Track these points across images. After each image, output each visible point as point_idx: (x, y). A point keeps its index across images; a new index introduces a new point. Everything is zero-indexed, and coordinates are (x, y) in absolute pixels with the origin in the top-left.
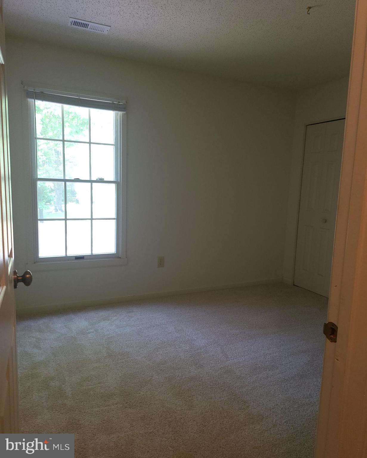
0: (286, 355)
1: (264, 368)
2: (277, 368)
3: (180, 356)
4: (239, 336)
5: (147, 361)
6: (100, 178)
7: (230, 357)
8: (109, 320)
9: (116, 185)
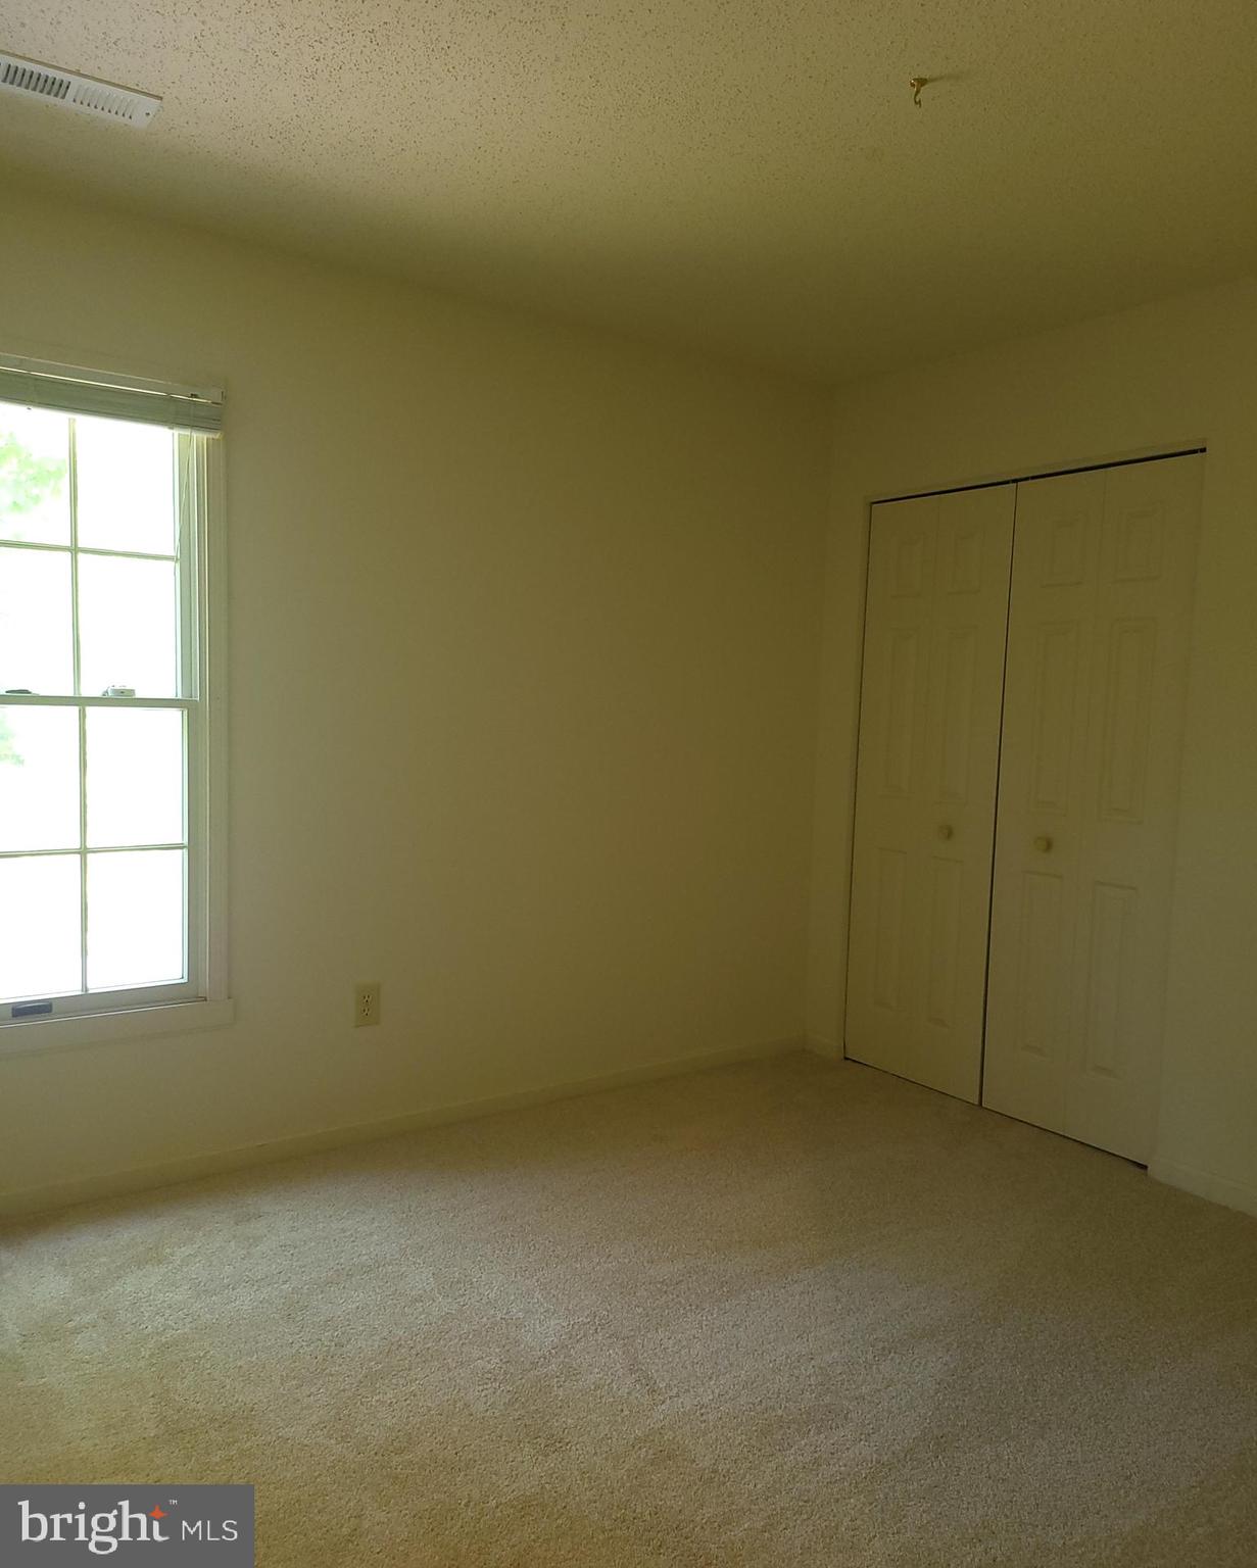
0: (870, 1357)
1: (799, 1424)
2: (846, 1418)
3: (467, 1406)
4: (683, 1286)
5: (333, 1441)
6: (117, 687)
7: (662, 1385)
8: (159, 1262)
9: (186, 712)
